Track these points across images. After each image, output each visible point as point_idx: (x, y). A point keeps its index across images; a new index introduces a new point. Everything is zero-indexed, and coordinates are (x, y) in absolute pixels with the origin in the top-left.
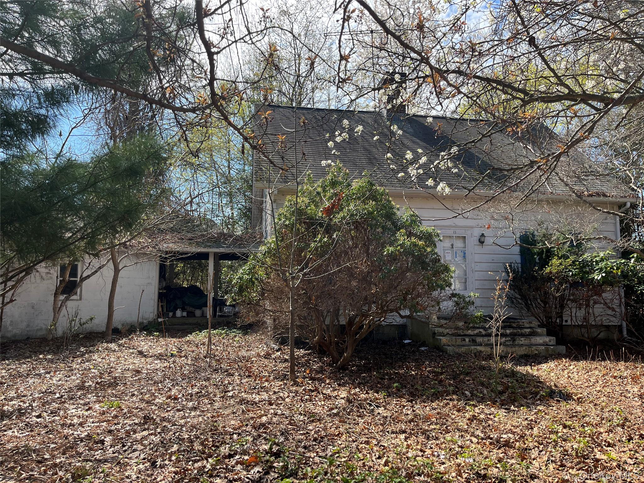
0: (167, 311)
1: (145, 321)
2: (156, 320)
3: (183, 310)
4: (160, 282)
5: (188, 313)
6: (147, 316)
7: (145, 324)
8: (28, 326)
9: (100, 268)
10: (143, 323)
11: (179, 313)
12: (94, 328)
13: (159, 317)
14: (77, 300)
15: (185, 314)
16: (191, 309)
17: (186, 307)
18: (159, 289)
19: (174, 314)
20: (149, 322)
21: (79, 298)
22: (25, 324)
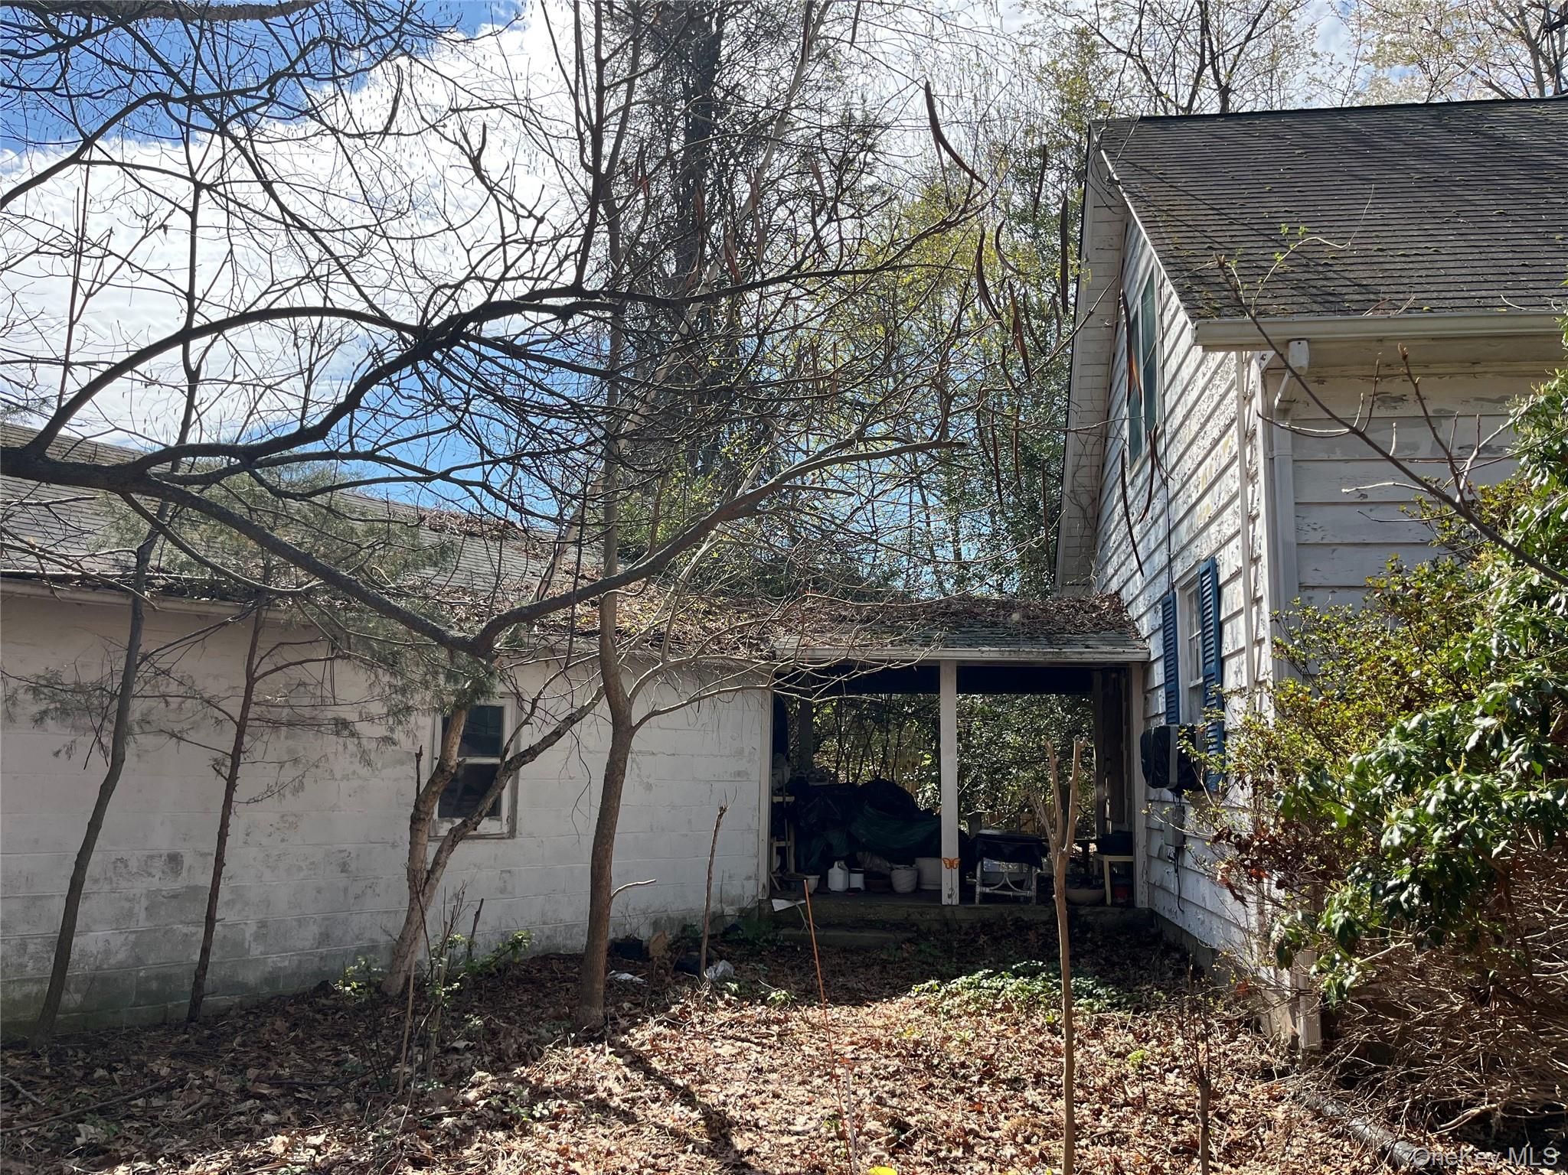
0: (797, 870)
1: (729, 910)
2: (766, 906)
3: (852, 866)
4: (775, 765)
5: (868, 876)
6: (734, 889)
7: (730, 921)
8: (325, 937)
9: (571, 720)
10: (722, 916)
11: (837, 877)
12: (559, 940)
13: (773, 893)
14: (499, 837)
15: (857, 881)
16: (879, 864)
17: (859, 855)
18: (774, 792)
19: (824, 880)
20: (742, 910)
21: (505, 829)
22: (312, 931)
